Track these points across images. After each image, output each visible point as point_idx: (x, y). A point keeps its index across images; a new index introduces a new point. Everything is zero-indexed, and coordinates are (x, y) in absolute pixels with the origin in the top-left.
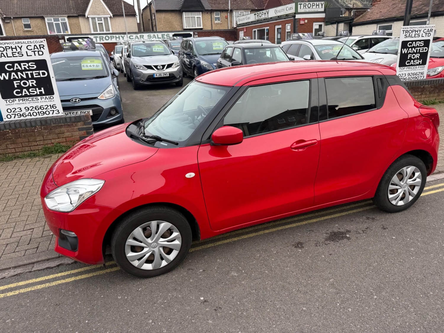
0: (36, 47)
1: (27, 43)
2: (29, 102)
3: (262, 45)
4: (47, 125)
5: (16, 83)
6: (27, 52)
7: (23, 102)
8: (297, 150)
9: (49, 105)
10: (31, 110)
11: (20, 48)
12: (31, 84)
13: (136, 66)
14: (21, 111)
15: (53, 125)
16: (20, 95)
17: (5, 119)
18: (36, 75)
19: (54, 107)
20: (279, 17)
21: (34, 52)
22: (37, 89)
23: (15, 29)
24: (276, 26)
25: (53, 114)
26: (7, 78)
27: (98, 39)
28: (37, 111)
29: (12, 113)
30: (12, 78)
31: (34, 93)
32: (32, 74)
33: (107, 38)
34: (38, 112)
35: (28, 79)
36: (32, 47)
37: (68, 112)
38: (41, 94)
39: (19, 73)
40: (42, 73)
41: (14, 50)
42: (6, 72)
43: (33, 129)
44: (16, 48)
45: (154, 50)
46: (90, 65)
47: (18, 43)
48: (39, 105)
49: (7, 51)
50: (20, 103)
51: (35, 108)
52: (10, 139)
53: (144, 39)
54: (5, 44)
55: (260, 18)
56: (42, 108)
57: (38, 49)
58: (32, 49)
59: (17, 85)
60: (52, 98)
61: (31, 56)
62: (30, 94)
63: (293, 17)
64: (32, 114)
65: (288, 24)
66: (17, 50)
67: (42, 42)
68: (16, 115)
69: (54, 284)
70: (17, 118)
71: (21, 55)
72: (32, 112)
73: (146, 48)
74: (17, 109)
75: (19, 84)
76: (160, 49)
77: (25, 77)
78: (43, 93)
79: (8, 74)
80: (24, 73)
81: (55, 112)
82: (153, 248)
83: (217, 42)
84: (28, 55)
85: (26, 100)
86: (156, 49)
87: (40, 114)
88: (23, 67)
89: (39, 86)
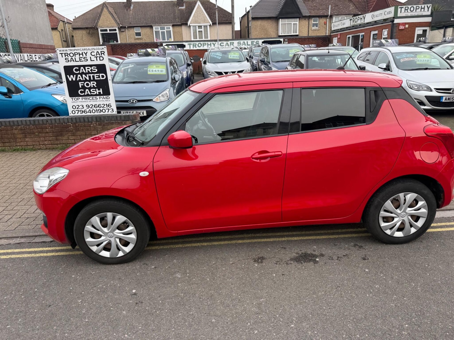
0: (98, 54)
1: (91, 49)
2: (90, 100)
3: (329, 52)
4: (101, 121)
5: (81, 84)
6: (90, 57)
7: (85, 101)
8: (258, 161)
9: (105, 104)
10: (91, 108)
11: (86, 54)
12: (92, 85)
13: (208, 73)
14: (83, 108)
15: (106, 122)
16: (83, 94)
17: (71, 115)
18: (97, 78)
19: (110, 106)
20: (376, 22)
21: (96, 57)
22: (97, 89)
23: (128, 37)
24: (372, 32)
25: (108, 112)
26: (74, 79)
27: (192, 46)
28: (95, 109)
29: (76, 109)
30: (78, 80)
31: (94, 93)
32: (93, 77)
33: (200, 45)
34: (97, 110)
35: (90, 81)
36: (95, 54)
37: (126, 112)
38: (100, 94)
39: (84, 76)
40: (102, 75)
41: (81, 56)
42: (73, 74)
43: (89, 125)
44: (82, 54)
45: (230, 57)
46: (156, 70)
47: (85, 49)
48: (98, 103)
49: (75, 56)
50: (82, 101)
51: (95, 106)
52: (71, 131)
53: (234, 46)
54: (74, 50)
55: (355, 23)
56: (100, 107)
57: (100, 55)
58: (95, 55)
59: (81, 86)
60: (108, 98)
61: (94, 61)
62: (91, 93)
63: (391, 22)
64: (91, 111)
65: (385, 29)
66: (83, 56)
67: (103, 49)
68: (79, 111)
69: (38, 255)
70: (79, 114)
71: (86, 60)
72: (91, 109)
73: (221, 55)
74: (80, 106)
75: (83, 85)
76: (236, 56)
77: (88, 78)
78: (102, 93)
79: (75, 76)
80: (87, 75)
81: (110, 110)
82: (110, 238)
83: (294, 49)
84: (92, 60)
85: (87, 99)
86: (232, 56)
87: (98, 112)
88: (87, 70)
89: (98, 87)
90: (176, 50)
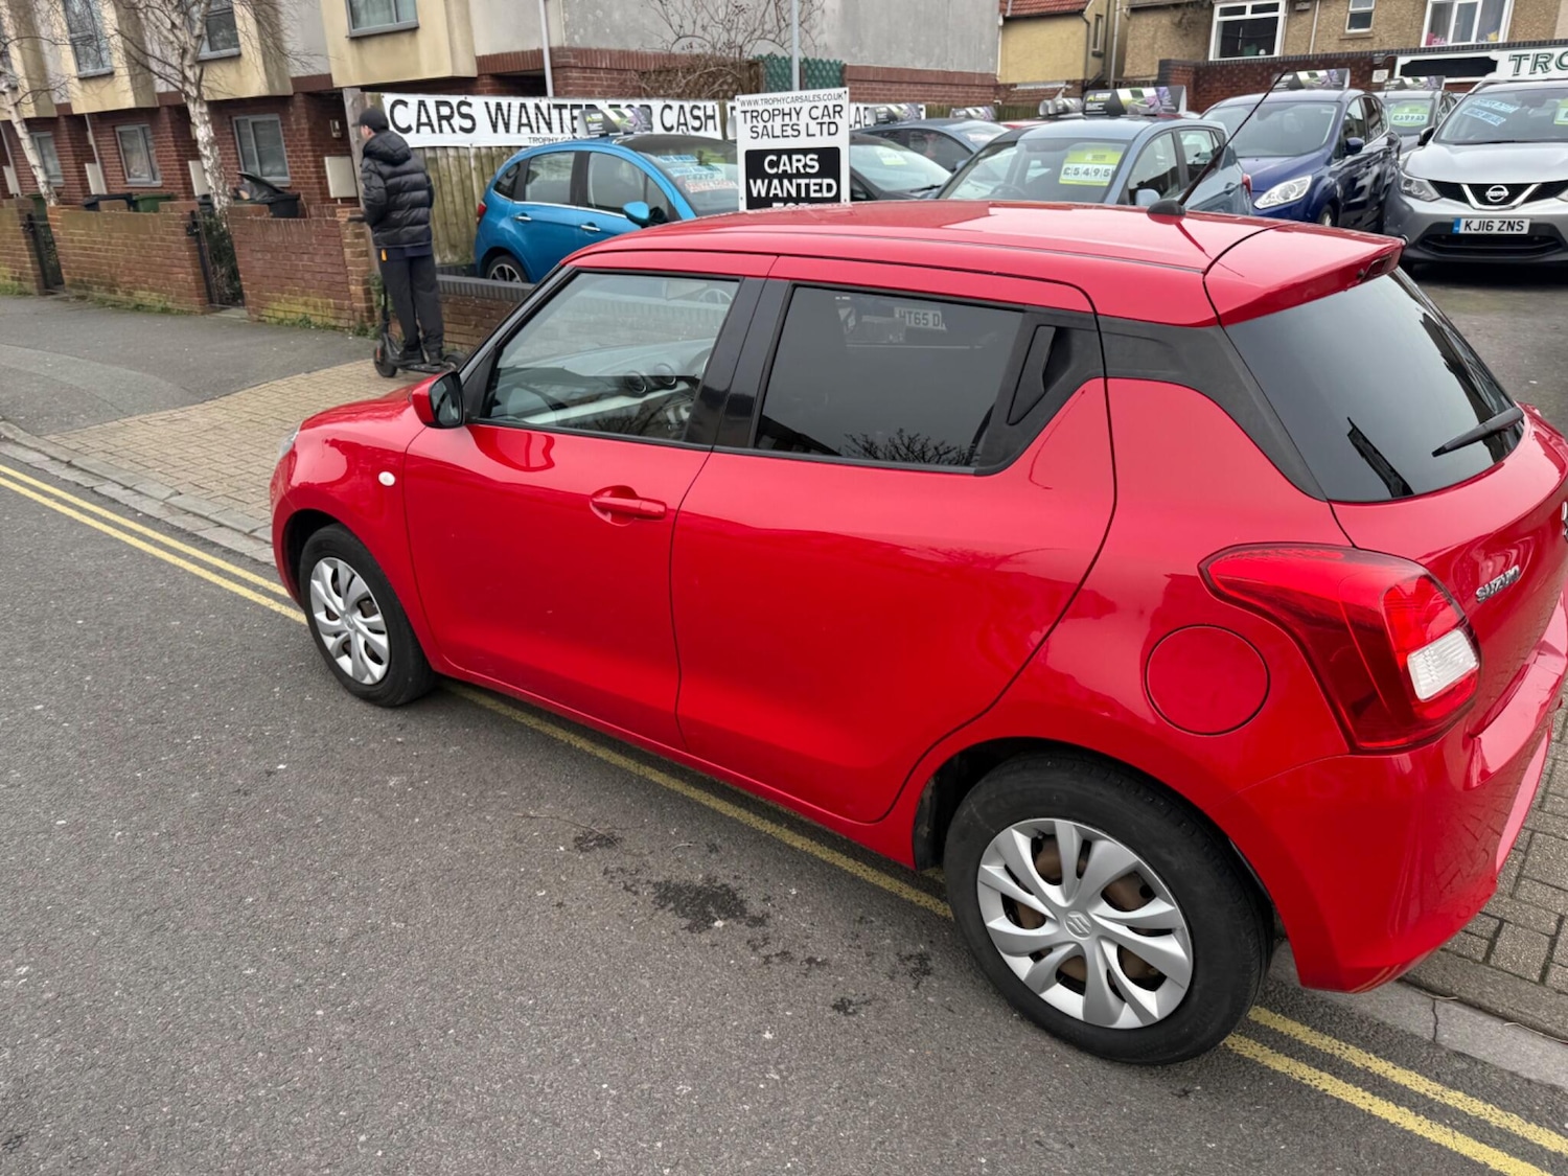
0: (826, 113)
1: (811, 98)
6: (808, 124)
11: (798, 114)
13: (1402, 183)
18: (815, 191)
21: (822, 124)
23: (1318, 31)
26: (763, 194)
27: (1528, 65)
30: (771, 195)
32: (807, 187)
35: (798, 199)
36: (820, 112)
39: (786, 182)
40: (827, 184)
41: (787, 120)
42: (764, 176)
44: (790, 114)
45: (1560, 119)
46: (1088, 170)
47: (797, 99)
49: (773, 121)
54: (774, 101)
57: (830, 118)
58: (817, 118)
61: (815, 135)
66: (791, 120)
67: (839, 97)
71: (797, 133)
73: (1512, 110)
77: (794, 192)
79: (766, 181)
80: (794, 181)
84: (810, 133)
88: (795, 164)
90: (1340, 87)
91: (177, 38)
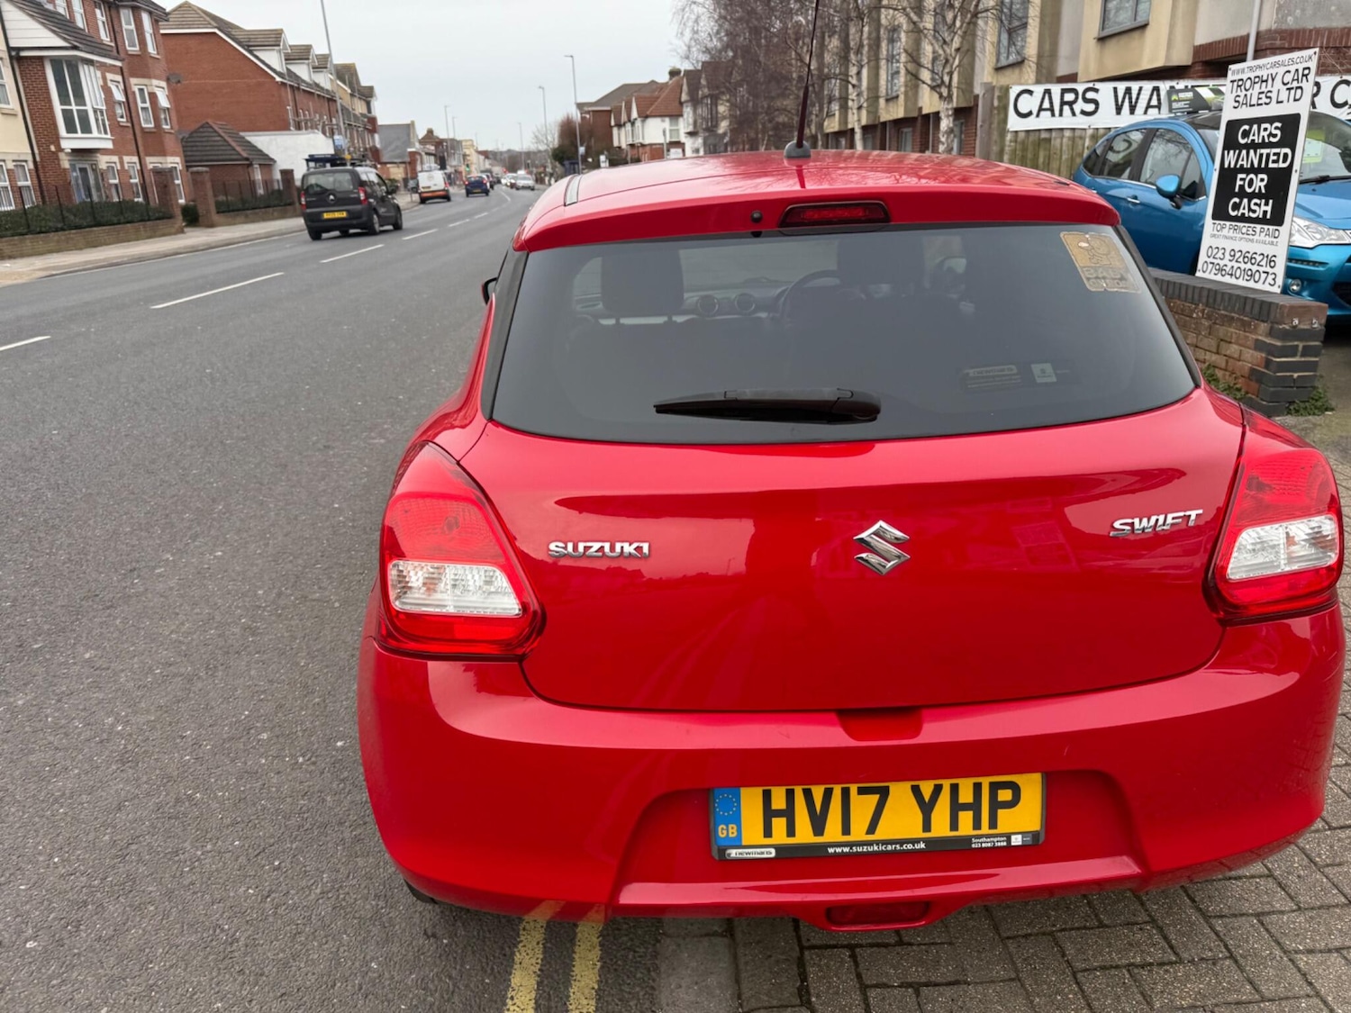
0: (1296, 77)
1: (1287, 62)
2: (1242, 236)
6: (1279, 91)
7: (1232, 235)
9: (1266, 255)
10: (1236, 261)
11: (1273, 80)
12: (1258, 185)
14: (1224, 257)
16: (1236, 213)
18: (1273, 161)
19: (1272, 264)
21: (1290, 90)
22: (1263, 202)
25: (1264, 282)
26: (1233, 164)
28: (1243, 267)
29: (1211, 259)
30: (1238, 166)
31: (1255, 212)
32: (1268, 157)
34: (1245, 270)
35: (1258, 170)
36: (1291, 77)
38: (1264, 219)
39: (1252, 152)
40: (1284, 155)
41: (1264, 87)
42: (1237, 146)
44: (1267, 81)
47: (1274, 64)
48: (1252, 249)
49: (1253, 89)
51: (1244, 258)
54: (1259, 68)
56: (1253, 261)
57: (1298, 83)
58: (1288, 83)
59: (1239, 186)
60: (1278, 234)
61: (1283, 102)
62: (1248, 213)
64: (1234, 272)
67: (1311, 57)
68: (1214, 267)
70: (1212, 276)
71: (1269, 101)
72: (1236, 266)
74: (1220, 250)
75: (1242, 183)
77: (1256, 163)
78: (1268, 216)
79: (1237, 152)
80: (1258, 151)
81: (1270, 279)
84: (1279, 100)
85: (1238, 231)
87: (1246, 277)
88: (1262, 134)
89: (1267, 194)
91: (944, 51)
